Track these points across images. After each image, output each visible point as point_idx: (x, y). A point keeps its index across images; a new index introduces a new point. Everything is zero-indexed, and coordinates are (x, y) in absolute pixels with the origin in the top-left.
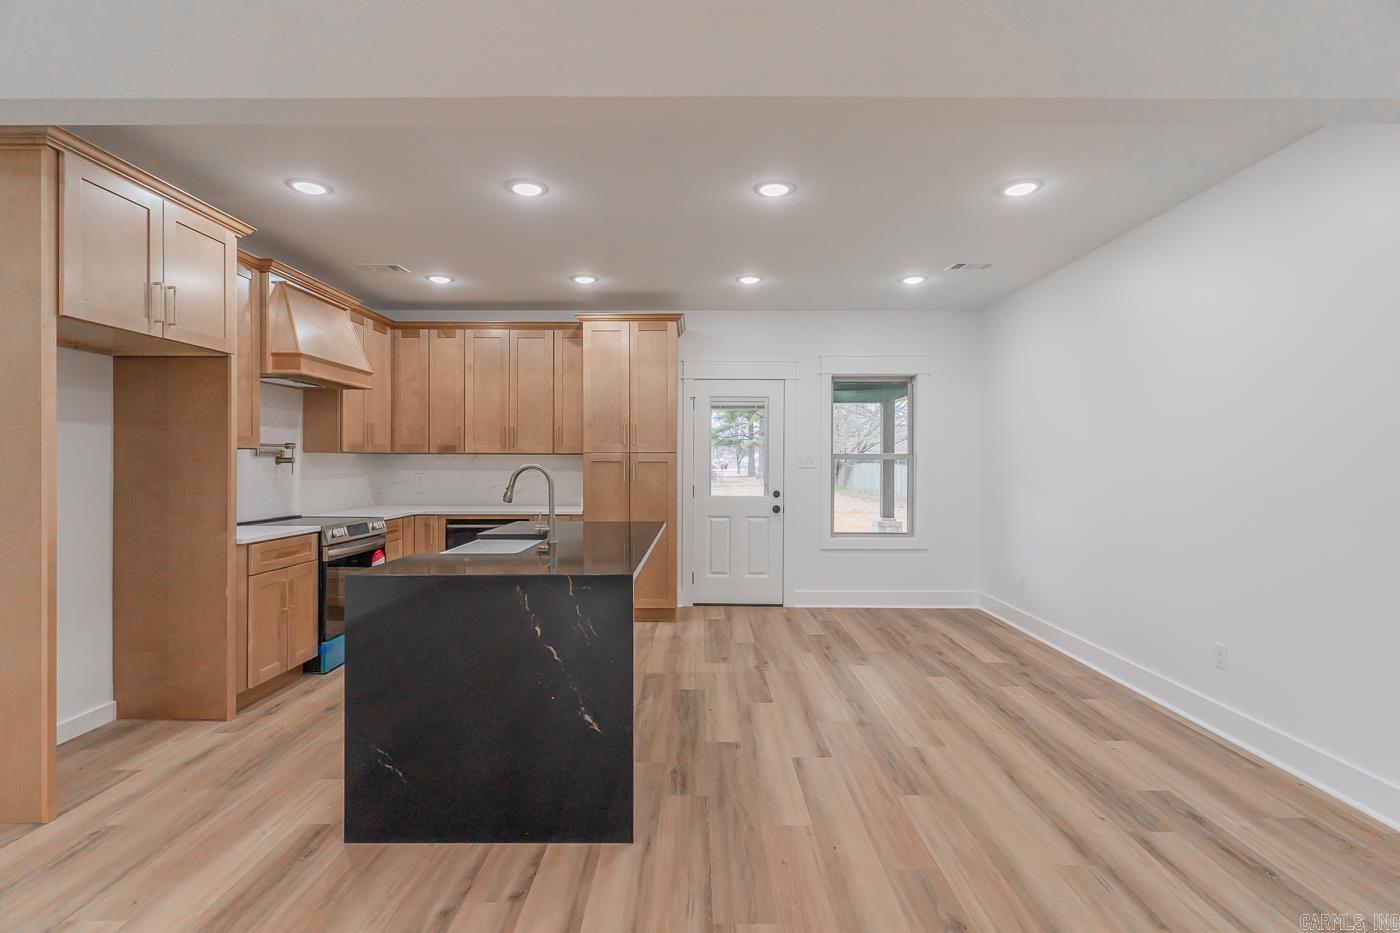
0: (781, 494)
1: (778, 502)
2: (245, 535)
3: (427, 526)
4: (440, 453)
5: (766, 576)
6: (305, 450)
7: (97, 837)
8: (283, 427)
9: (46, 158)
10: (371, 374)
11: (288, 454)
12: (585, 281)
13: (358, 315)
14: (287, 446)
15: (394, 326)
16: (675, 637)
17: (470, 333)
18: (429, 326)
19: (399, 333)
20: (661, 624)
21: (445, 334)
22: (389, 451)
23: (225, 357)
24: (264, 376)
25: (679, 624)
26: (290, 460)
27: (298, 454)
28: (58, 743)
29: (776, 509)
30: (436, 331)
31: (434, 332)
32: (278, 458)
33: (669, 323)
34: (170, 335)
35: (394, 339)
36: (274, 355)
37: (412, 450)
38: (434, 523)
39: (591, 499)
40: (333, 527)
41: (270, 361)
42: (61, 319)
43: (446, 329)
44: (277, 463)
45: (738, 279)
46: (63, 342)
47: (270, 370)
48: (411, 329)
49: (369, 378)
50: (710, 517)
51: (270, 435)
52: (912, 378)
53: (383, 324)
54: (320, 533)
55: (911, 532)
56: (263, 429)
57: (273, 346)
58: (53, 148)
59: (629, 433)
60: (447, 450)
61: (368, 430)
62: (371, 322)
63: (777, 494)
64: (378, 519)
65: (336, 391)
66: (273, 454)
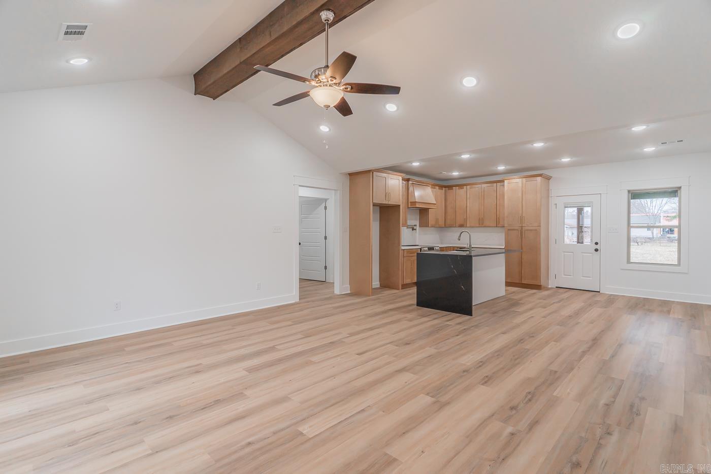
0: (599, 244)
1: (597, 247)
2: (403, 248)
5: (591, 279)
6: (420, 226)
8: (414, 220)
9: (371, 173)
11: (415, 228)
12: (501, 168)
13: (434, 186)
22: (443, 226)
23: (399, 205)
24: (408, 208)
26: (415, 229)
27: (418, 228)
29: (596, 250)
31: (457, 187)
34: (389, 203)
35: (445, 190)
37: (451, 226)
40: (424, 247)
41: (409, 203)
43: (461, 186)
46: (373, 205)
47: (409, 206)
48: (450, 187)
51: (410, 223)
52: (680, 188)
53: (441, 187)
55: (679, 264)
56: (408, 221)
57: (410, 200)
59: (522, 219)
60: (461, 226)
61: (437, 220)
62: (438, 187)
63: (597, 244)
66: (411, 227)
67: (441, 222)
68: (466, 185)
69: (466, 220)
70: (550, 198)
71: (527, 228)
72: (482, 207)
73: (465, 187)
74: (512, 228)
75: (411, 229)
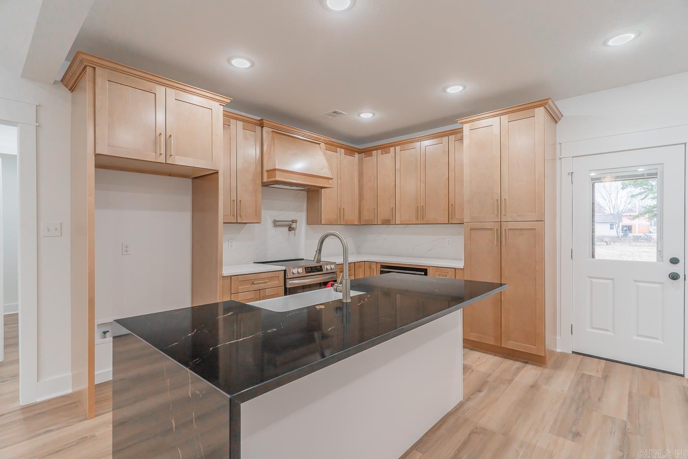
3: (370, 267)
4: (383, 224)
7: (84, 439)
10: (331, 179)
11: (294, 225)
12: (455, 90)
13: (332, 146)
14: (293, 221)
15: (360, 152)
16: (534, 387)
17: (398, 148)
18: (377, 148)
19: (363, 155)
20: (529, 367)
21: (385, 152)
25: (546, 371)
28: (96, 384)
30: (380, 151)
32: (290, 228)
33: (536, 110)
36: (267, 171)
38: (374, 266)
39: (469, 256)
42: (97, 155)
43: (385, 148)
44: (290, 230)
45: (605, 43)
48: (367, 152)
49: (330, 181)
50: (590, 277)
53: (351, 151)
54: (285, 271)
58: (92, 67)
59: (500, 205)
60: (387, 222)
62: (343, 150)
64: (331, 263)
65: (319, 190)
67: (352, 215)
68: (394, 145)
69: (393, 211)
70: (558, 161)
71: (511, 225)
72: (423, 185)
73: (392, 149)
74: (478, 225)
75: (287, 228)
